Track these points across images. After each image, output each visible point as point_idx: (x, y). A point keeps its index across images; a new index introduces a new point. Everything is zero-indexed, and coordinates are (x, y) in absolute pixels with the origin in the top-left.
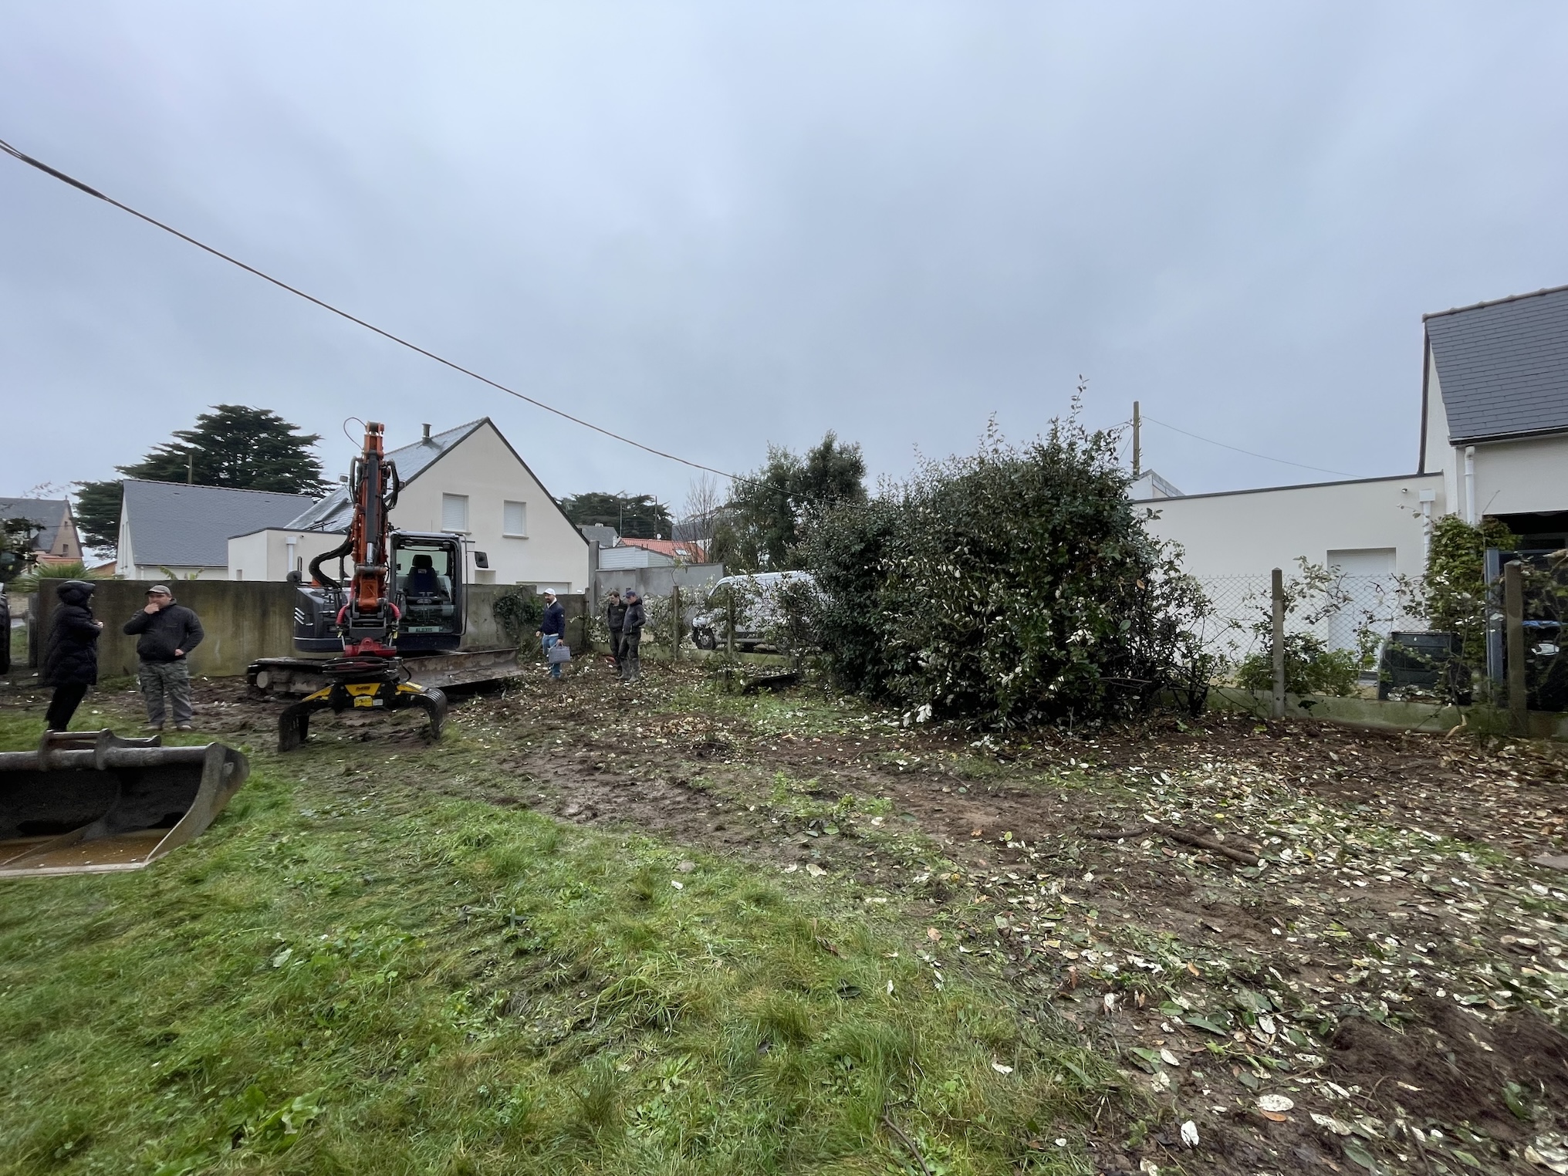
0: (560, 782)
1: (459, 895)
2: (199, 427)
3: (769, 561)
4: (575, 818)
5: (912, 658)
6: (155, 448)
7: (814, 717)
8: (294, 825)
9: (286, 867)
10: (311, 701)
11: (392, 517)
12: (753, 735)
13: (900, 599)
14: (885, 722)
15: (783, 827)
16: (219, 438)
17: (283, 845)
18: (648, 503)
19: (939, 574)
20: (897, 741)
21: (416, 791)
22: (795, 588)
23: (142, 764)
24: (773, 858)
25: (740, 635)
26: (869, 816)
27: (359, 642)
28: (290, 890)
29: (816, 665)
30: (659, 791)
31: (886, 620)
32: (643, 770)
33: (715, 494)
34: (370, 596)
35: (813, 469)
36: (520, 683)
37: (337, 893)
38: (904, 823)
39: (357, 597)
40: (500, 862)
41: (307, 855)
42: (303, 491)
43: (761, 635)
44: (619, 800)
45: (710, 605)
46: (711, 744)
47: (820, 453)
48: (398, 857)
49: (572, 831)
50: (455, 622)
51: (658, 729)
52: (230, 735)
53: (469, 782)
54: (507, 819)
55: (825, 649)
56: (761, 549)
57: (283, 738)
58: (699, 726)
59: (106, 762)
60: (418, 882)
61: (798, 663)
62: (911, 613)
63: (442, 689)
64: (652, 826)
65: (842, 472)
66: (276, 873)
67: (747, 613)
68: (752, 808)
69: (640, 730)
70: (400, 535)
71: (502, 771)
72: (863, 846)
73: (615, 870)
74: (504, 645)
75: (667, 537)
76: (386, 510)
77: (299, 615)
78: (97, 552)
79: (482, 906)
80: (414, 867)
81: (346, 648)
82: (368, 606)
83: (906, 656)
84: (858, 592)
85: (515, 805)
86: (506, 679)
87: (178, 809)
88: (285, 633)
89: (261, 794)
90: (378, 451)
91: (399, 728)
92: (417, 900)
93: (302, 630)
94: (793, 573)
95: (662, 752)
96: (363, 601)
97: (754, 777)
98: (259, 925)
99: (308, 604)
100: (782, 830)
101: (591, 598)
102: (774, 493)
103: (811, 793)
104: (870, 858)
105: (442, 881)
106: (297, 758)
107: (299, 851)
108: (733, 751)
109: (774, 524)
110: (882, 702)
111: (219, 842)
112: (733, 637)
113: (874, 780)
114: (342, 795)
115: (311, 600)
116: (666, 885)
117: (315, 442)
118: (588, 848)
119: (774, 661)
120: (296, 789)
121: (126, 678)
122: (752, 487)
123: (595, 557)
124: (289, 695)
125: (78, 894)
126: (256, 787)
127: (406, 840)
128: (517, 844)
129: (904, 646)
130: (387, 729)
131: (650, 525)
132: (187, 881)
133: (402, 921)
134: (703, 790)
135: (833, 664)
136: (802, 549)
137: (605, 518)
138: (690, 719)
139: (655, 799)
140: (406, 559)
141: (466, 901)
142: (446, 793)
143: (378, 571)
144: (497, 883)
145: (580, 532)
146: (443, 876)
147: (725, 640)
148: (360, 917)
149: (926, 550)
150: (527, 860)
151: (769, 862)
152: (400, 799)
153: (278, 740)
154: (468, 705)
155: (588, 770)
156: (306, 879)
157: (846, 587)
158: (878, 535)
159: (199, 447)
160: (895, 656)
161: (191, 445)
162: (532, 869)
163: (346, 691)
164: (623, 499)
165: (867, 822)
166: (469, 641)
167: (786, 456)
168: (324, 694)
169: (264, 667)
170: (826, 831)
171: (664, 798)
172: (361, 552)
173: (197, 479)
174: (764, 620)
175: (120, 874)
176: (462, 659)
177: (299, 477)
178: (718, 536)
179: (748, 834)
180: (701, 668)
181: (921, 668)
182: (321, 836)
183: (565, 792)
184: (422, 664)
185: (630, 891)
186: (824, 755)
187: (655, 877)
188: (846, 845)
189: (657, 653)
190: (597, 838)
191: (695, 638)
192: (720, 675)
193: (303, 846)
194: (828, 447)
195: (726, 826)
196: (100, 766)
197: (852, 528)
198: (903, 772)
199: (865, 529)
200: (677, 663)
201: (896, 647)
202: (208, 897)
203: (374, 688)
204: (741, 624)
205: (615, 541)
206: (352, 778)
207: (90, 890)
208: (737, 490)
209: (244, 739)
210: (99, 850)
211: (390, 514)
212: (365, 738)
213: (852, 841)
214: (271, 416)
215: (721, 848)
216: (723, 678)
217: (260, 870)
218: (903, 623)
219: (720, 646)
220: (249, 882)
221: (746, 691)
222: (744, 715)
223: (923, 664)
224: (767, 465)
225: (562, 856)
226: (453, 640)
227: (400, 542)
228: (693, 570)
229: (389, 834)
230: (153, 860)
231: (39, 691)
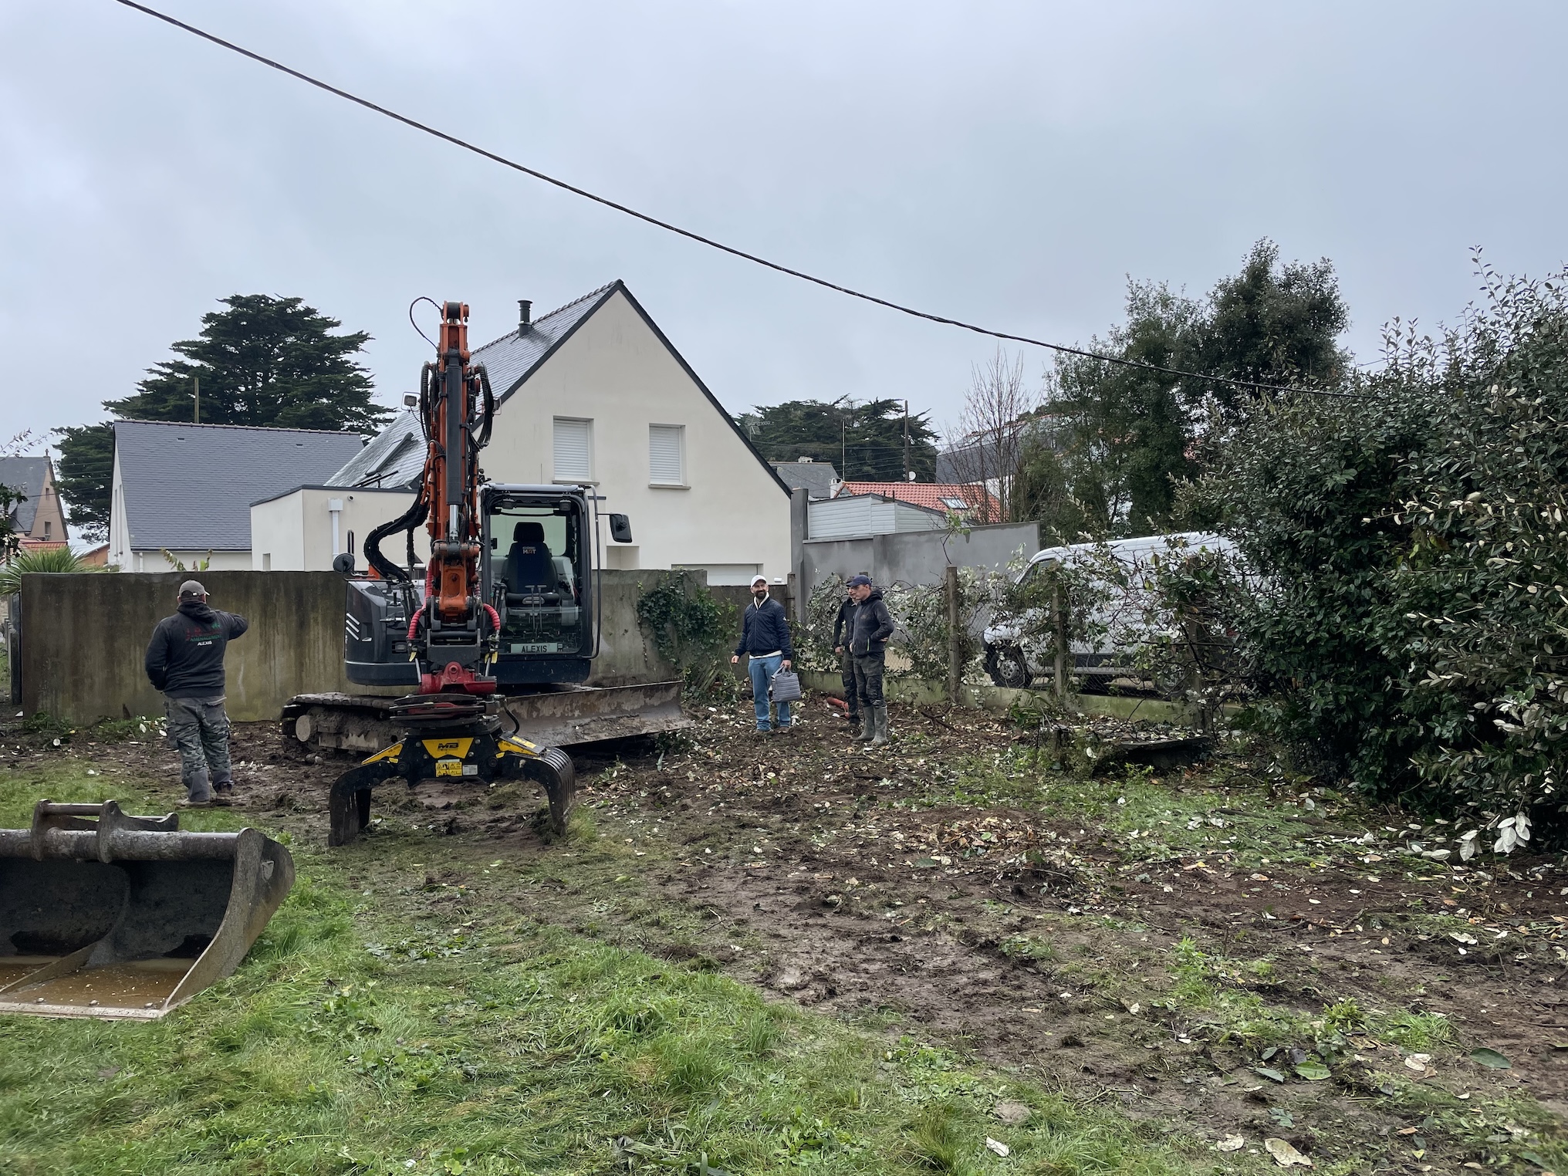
0: (765, 925)
1: (612, 1116)
2: (205, 333)
3: (1131, 514)
4: (798, 995)
5: (1478, 714)
6: (152, 371)
7: (1250, 831)
8: (359, 969)
9: (350, 1038)
10: (374, 765)
11: (485, 459)
12: (1120, 859)
13: (1447, 586)
14: (1416, 848)
15: (1205, 1053)
16: (232, 349)
17: (345, 999)
18: (891, 416)
19: (1545, 529)
20: (1447, 890)
21: (532, 924)
22: (1195, 565)
23: (156, 858)
24: (1190, 1116)
25: (1081, 660)
26: (1398, 1050)
27: (441, 668)
28: (359, 1076)
29: (1243, 722)
30: (945, 956)
31: (1414, 630)
32: (911, 913)
33: (1021, 389)
34: (455, 592)
35: (1225, 323)
36: (683, 742)
37: (424, 1091)
38: (1481, 1071)
39: (436, 593)
40: (676, 1065)
41: (379, 1021)
42: (347, 424)
43: (1127, 659)
44: (873, 968)
45: (1016, 602)
46: (1038, 872)
47: (1240, 288)
48: (513, 1037)
49: (794, 1019)
50: (580, 634)
51: (933, 837)
52: (263, 815)
53: (616, 913)
54: (682, 986)
55: (1265, 691)
56: (1115, 491)
57: (335, 823)
58: (1011, 835)
59: (111, 850)
60: (547, 1085)
61: (1203, 718)
62: (1475, 615)
63: (566, 749)
64: (938, 1025)
65: (1290, 325)
66: (337, 1045)
67: (1095, 616)
68: (1135, 1009)
69: (899, 836)
70: (494, 491)
71: (667, 898)
72: (1388, 1113)
73: (878, 1103)
74: (656, 674)
75: (927, 476)
76: (476, 447)
77: (352, 623)
78: (85, 531)
79: (650, 1142)
80: (537, 1058)
81: (423, 678)
82: (453, 609)
83: (1463, 708)
84: (1342, 572)
85: (693, 961)
86: (663, 734)
87: (200, 929)
88: (331, 653)
89: (309, 913)
90: (462, 350)
91: (500, 813)
92: (547, 1117)
93: (356, 649)
94: (1192, 536)
95: (943, 881)
96: (445, 601)
97: (1131, 944)
98: (318, 1131)
99: (363, 607)
100: (1202, 1058)
101: (795, 592)
102: (1143, 379)
103: (1260, 989)
104: (1407, 1139)
105: (582, 1088)
106: (357, 856)
107: (367, 1011)
108: (1085, 889)
109: (1143, 440)
110: (1404, 806)
111: (257, 986)
112: (1065, 664)
113: (1399, 972)
114: (423, 923)
115: (369, 600)
116: (977, 1147)
117: (362, 346)
118: (825, 1054)
119: (1151, 711)
120: (356, 908)
121: (126, 722)
122: (1097, 368)
123: (801, 517)
124: (339, 753)
125: (85, 1049)
126: (303, 901)
127: (522, 1009)
128: (702, 1033)
129: (1458, 687)
130: (482, 815)
131: (894, 455)
132: (218, 1046)
133: (526, 1152)
134: (1028, 962)
135: (1284, 722)
136: (1209, 487)
137: (815, 447)
138: (994, 821)
139: (938, 972)
140: (503, 529)
141: (624, 1129)
142: (580, 931)
143: (467, 551)
144: (674, 1102)
145: (773, 472)
146: (585, 1078)
147: (1048, 669)
148: (461, 1135)
149: (1510, 479)
150: (720, 1066)
151: (1180, 1122)
152: (510, 936)
153: (328, 826)
154: (604, 777)
155: (812, 906)
156: (379, 1061)
157: (1312, 564)
158: (1389, 450)
159: (206, 365)
160: (1436, 709)
161: (196, 363)
162: (730, 1083)
163: (424, 750)
164: (845, 411)
165: (1396, 1063)
166: (601, 668)
167: (1165, 302)
168: (392, 753)
169: (304, 707)
170: (1301, 1072)
171: (955, 971)
172: (441, 521)
173: (205, 415)
174: (1130, 633)
175: (133, 1024)
176: (593, 698)
177: (340, 403)
178: (1028, 469)
179: (1130, 1060)
180: (1005, 723)
181: (1503, 734)
182: (397, 989)
183: (776, 945)
184: (533, 707)
185: (910, 1148)
186: (1279, 910)
187: (955, 1126)
188: (1347, 1105)
189: (917, 691)
190: (840, 1037)
191: (990, 667)
192: (1045, 737)
193: (372, 1004)
194: (1258, 274)
195: (1084, 1040)
196: (105, 858)
197: (1326, 439)
198: (1469, 960)
199: (1356, 439)
200: (956, 713)
201: (1438, 690)
202: (247, 1075)
203: (464, 746)
204: (1082, 639)
205: (834, 488)
206: (436, 895)
207: (100, 1044)
208: (1064, 379)
209: (282, 822)
210: (108, 987)
211: (482, 455)
212: (452, 828)
213: (1364, 1100)
214: (300, 307)
215: (1076, 1083)
216: (1052, 743)
217: (315, 1039)
218: (1456, 638)
219: (1038, 681)
220: (301, 1056)
221: (1100, 771)
222: (1100, 818)
223: (1509, 727)
224: (1124, 323)
225: (780, 1064)
226: (579, 664)
227: (496, 500)
228: (981, 537)
229: (496, 996)
230: (174, 1007)
231: (25, 739)
